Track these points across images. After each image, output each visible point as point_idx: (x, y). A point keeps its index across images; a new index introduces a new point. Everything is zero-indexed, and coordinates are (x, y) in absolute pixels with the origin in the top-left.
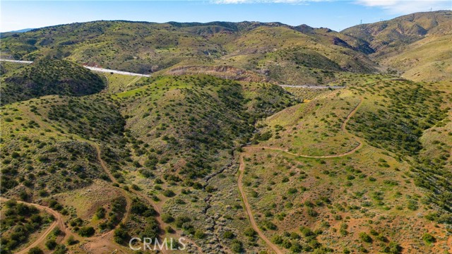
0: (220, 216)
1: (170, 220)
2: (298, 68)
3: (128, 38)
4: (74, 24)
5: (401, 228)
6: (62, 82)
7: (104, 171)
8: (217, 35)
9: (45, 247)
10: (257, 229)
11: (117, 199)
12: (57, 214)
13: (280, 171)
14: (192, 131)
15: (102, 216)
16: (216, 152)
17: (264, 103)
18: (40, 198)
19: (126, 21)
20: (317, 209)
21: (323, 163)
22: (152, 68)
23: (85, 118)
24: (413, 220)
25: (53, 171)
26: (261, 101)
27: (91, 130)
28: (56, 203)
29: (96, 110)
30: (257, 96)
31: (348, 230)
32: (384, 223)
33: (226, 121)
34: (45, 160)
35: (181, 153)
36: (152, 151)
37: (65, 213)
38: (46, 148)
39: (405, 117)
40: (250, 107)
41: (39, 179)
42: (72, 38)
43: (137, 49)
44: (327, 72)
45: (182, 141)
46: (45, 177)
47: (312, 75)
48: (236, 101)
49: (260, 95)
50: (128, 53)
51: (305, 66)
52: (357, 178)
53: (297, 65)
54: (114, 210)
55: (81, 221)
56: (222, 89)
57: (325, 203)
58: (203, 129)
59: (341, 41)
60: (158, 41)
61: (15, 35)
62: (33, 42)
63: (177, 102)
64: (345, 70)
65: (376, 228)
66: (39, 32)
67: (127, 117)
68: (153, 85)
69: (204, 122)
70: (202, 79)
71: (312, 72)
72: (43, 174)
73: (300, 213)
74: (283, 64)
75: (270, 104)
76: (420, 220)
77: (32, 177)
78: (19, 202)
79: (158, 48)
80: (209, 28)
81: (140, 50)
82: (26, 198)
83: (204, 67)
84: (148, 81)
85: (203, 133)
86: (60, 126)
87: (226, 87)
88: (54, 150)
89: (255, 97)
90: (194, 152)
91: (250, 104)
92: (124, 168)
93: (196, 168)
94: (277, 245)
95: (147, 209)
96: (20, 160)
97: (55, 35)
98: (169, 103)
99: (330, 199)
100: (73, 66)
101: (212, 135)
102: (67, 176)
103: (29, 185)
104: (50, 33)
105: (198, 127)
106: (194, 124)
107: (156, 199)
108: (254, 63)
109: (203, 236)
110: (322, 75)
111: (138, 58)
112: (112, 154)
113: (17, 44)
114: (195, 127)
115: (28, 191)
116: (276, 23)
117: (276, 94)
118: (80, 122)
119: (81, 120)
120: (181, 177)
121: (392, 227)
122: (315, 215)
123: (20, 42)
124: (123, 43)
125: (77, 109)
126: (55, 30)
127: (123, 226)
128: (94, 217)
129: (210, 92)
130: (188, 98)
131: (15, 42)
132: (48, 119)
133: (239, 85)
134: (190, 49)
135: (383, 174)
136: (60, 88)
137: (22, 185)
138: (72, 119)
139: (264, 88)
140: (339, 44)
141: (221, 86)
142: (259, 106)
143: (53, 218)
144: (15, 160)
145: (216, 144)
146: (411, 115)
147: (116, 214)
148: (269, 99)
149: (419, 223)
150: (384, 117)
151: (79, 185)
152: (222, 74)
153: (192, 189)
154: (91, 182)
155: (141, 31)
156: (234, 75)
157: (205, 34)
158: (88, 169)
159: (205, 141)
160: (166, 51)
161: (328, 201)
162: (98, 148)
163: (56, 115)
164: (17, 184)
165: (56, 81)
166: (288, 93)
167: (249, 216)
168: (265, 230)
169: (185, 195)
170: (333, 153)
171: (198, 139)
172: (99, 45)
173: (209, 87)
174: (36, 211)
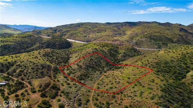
0: (80, 93)
1: (63, 92)
2: (150, 41)
3: (88, 29)
4: (71, 24)
5: (143, 106)
6: (56, 44)
7: (51, 74)
8: (124, 27)
9: (20, 95)
10: (91, 99)
11: (48, 83)
12: (29, 86)
13: (112, 80)
14: (89, 63)
15: (40, 88)
16: (95, 72)
17: (127, 55)
18: (27, 80)
19: (90, 23)
20: (116, 95)
21: (129, 78)
22: (91, 40)
23: (55, 57)
24: (149, 103)
25: (33, 72)
26: (125, 54)
27: (55, 61)
28: (30, 82)
29: (60, 54)
30: (124, 52)
31: (122, 104)
32: (137, 103)
33: (105, 61)
34: (33, 68)
35: (81, 71)
36: (72, 69)
37: (31, 86)
38: (35, 65)
39: (184, 64)
40: (120, 56)
41: (29, 74)
42: (69, 29)
43: (90, 33)
44: (164, 43)
45: (83, 67)
46: (30, 74)
47: (156, 45)
48: (115, 53)
49: (125, 52)
50: (85, 35)
51: (154, 40)
52: (138, 85)
53: (150, 40)
54: (45, 86)
55: (34, 88)
56: (110, 48)
57: (120, 94)
58: (93, 63)
59: (184, 30)
60: (98, 30)
61: (51, 28)
62: (56, 31)
63: (89, 52)
64: (175, 42)
65: (132, 104)
66: (59, 27)
67: (71, 57)
68: (85, 47)
69: (96, 61)
70: (104, 45)
71: (157, 43)
72: (31, 73)
73: (109, 96)
74: (144, 39)
75: (129, 55)
76: (152, 104)
77: (27, 73)
78: (20, 80)
79: (98, 33)
80: (122, 25)
81: (91, 33)
82: (22, 79)
83: (107, 40)
84: (85, 45)
85: (93, 65)
86: (45, 59)
87: (112, 48)
88: (37, 66)
89: (123, 52)
90: (86, 71)
91: (120, 55)
92: (59, 74)
93: (83, 76)
94: (94, 106)
95: (57, 87)
96: (26, 68)
97: (63, 28)
98: (85, 53)
99: (123, 92)
100: (63, 39)
101: (97, 66)
102: (37, 74)
103: (25, 76)
104: (62, 27)
105: (92, 62)
106: (91, 61)
107: (63, 85)
108: (132, 39)
109: (70, 99)
110: (162, 44)
111: (89, 37)
112: (57, 69)
113: (51, 31)
114: (91, 62)
115: (24, 77)
116: (154, 22)
117: (133, 51)
118: (53, 58)
119: (54, 57)
120: (76, 79)
121: (139, 105)
122: (114, 97)
123: (52, 30)
124: (85, 31)
125: (53, 54)
126: (64, 26)
127: (45, 92)
128: (38, 88)
129: (105, 50)
130: (93, 51)
131: (50, 30)
132: (42, 56)
133: (118, 47)
134: (110, 33)
135: (149, 85)
136: (55, 47)
137: (23, 76)
138: (50, 57)
139: (128, 49)
140: (182, 31)
141: (111, 47)
142: (124, 56)
143: (27, 87)
144: (24, 68)
145: (96, 69)
146: (187, 63)
147: (45, 88)
148: (129, 53)
149: (150, 105)
150: (172, 63)
151: (39, 77)
152: (114, 43)
153: (77, 84)
154: (44, 77)
155: (93, 26)
156: (119, 43)
157: (120, 27)
158: (45, 73)
159: (93, 68)
160: (100, 34)
161: (122, 93)
162: (53, 66)
163: (46, 55)
164: (22, 75)
165: (55, 44)
166: (139, 51)
167: (91, 95)
168: (93, 100)
169: (73, 85)
170: (135, 75)
171: (90, 67)
172: (76, 32)
173: (105, 48)
174: (23, 84)
